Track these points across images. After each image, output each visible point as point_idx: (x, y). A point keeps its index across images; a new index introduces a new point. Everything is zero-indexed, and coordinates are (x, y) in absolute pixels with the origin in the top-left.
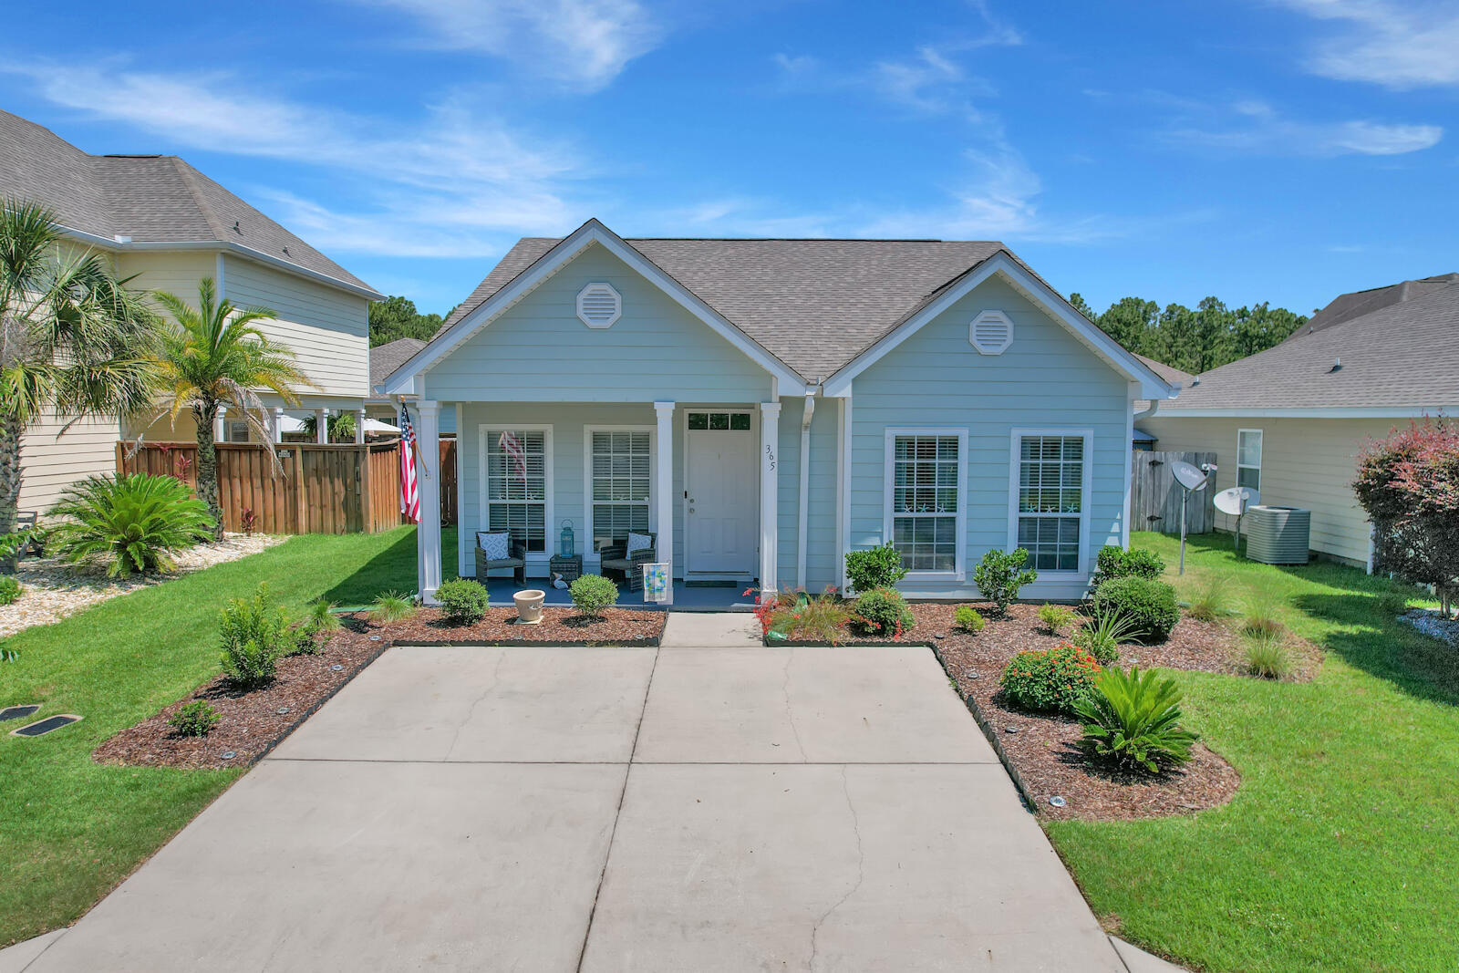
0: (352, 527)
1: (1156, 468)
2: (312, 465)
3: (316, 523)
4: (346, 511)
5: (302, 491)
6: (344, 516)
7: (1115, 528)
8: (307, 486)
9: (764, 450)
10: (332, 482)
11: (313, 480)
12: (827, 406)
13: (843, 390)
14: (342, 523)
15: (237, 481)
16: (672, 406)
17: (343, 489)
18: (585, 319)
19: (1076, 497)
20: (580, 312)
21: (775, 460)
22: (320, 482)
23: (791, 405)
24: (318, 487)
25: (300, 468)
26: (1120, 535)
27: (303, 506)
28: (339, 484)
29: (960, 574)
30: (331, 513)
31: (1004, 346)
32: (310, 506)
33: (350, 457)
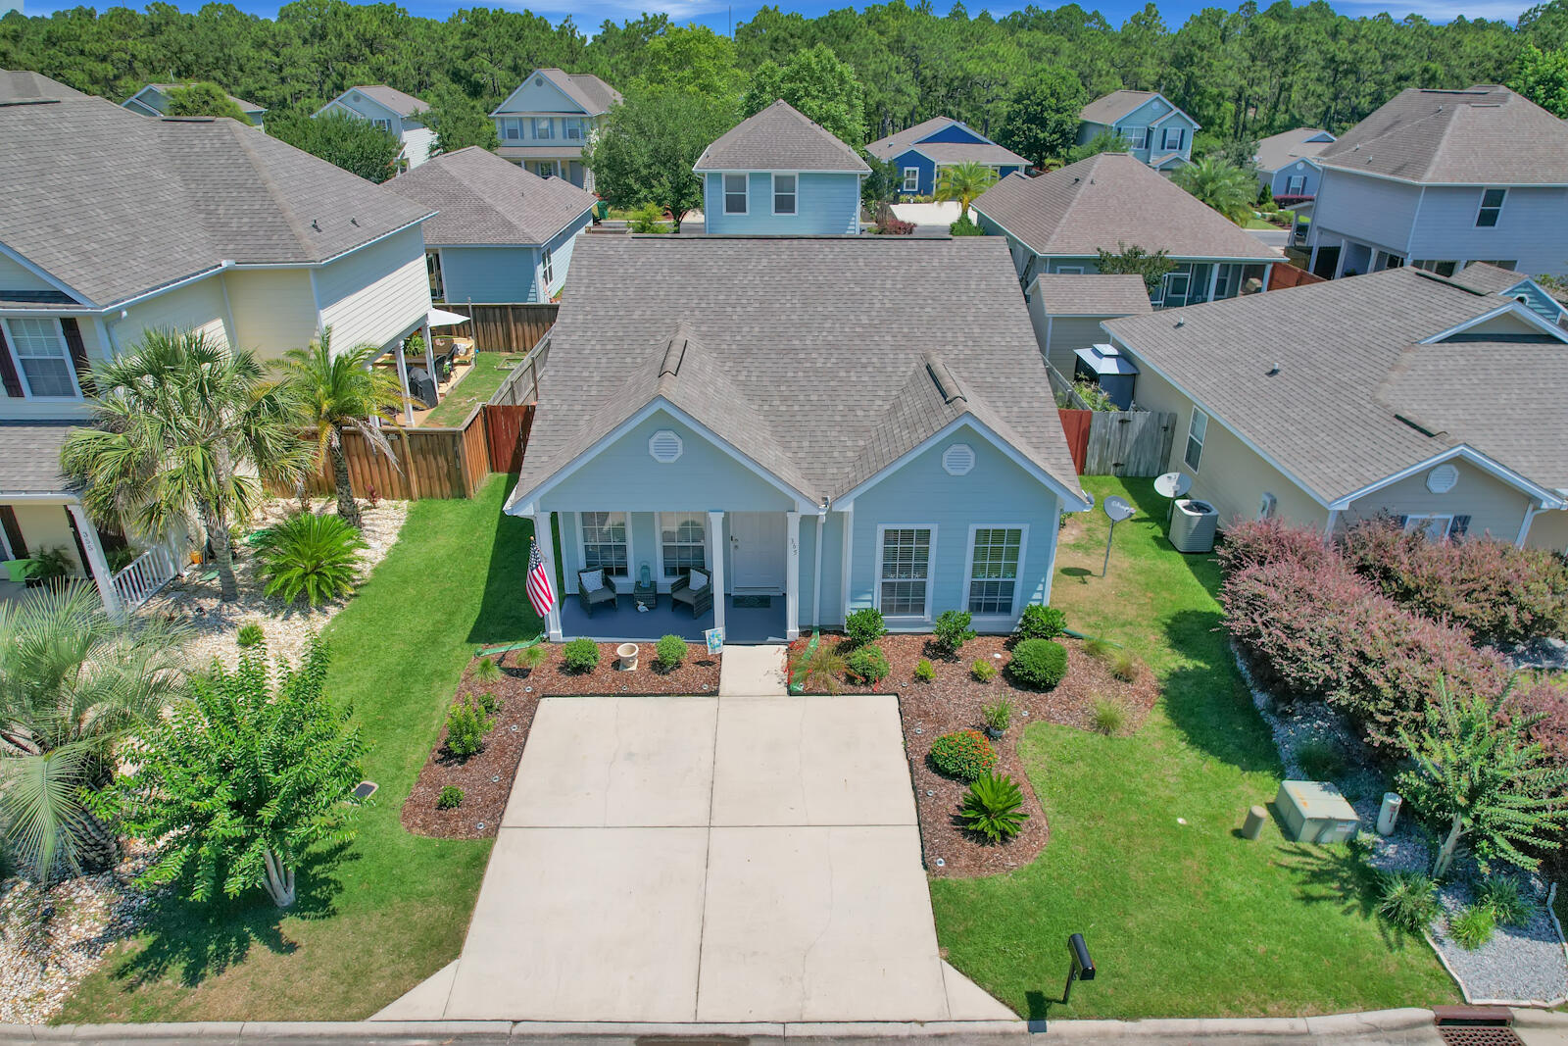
0: (457, 493)
2: (417, 445)
3: (426, 490)
4: (449, 480)
5: (411, 466)
6: (448, 485)
7: (1040, 587)
8: (415, 462)
9: (790, 541)
10: (435, 458)
11: (420, 457)
12: (837, 519)
13: (847, 507)
14: (447, 490)
15: (356, 459)
16: (722, 515)
17: (445, 464)
18: (656, 457)
19: (1013, 569)
20: (652, 452)
21: (797, 548)
22: (425, 459)
23: (808, 522)
24: (424, 463)
25: (408, 449)
26: (1043, 592)
27: (413, 478)
28: (441, 461)
29: (927, 617)
30: (437, 483)
32: (419, 477)
33: (449, 440)
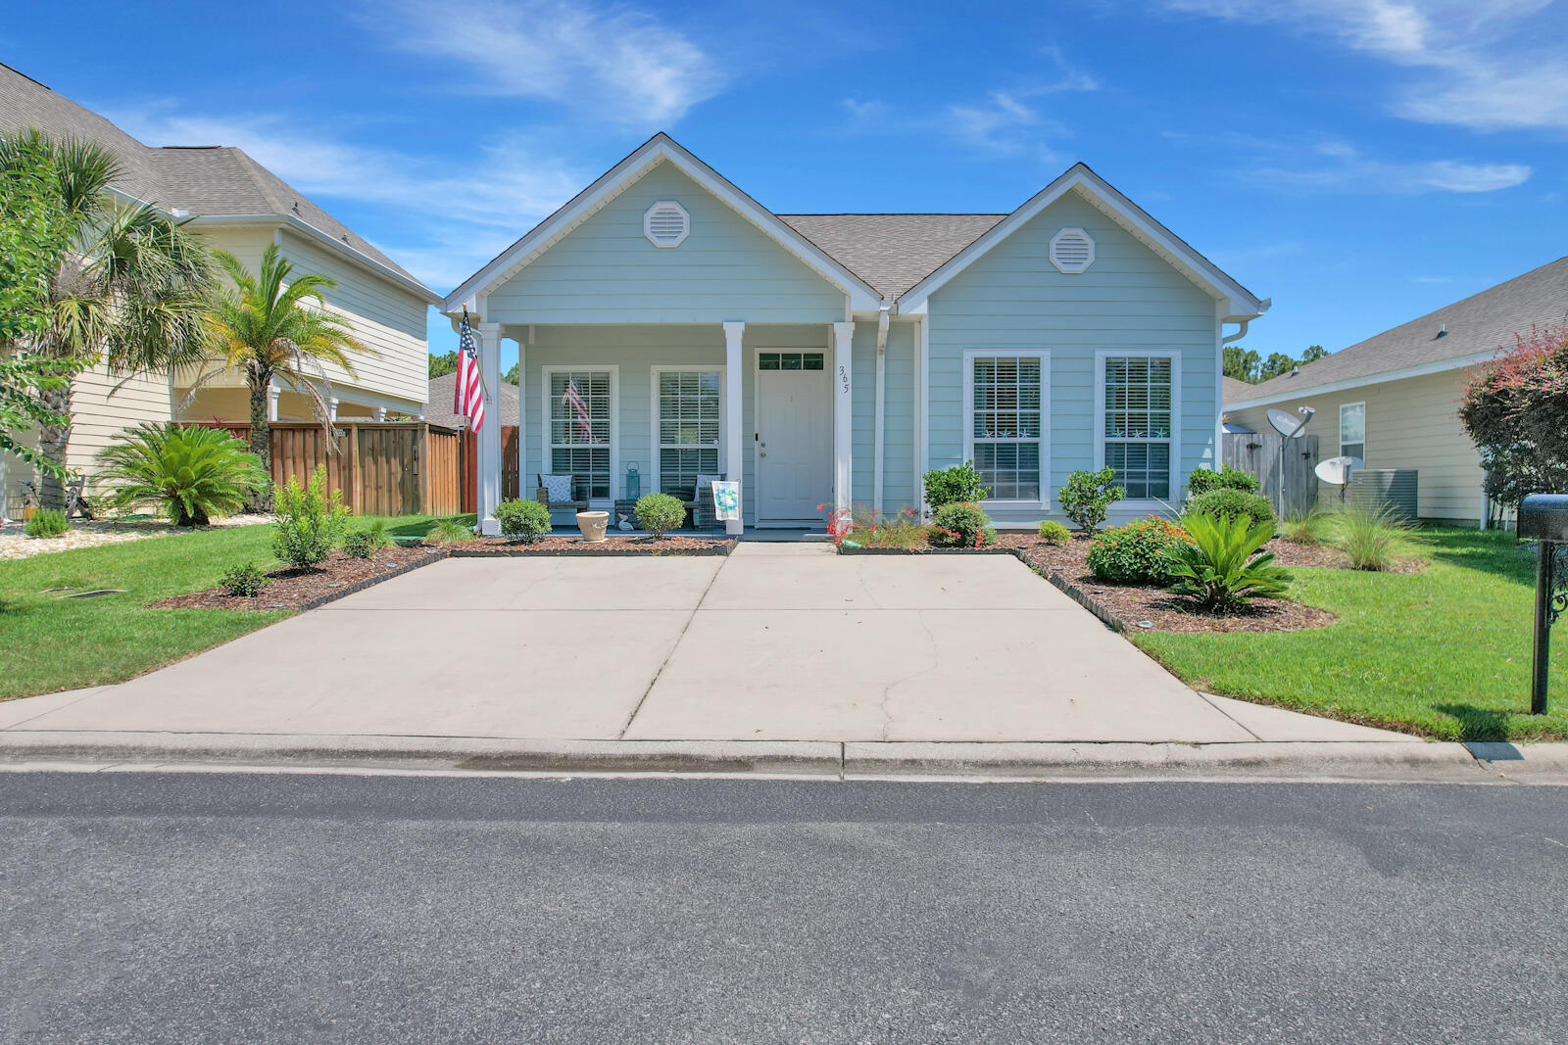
0: (409, 509)
1: (1255, 452)
2: (368, 443)
3: (371, 503)
4: (402, 492)
5: (357, 472)
6: (400, 497)
7: (1207, 453)
8: (363, 466)
9: (838, 371)
10: (388, 462)
11: (369, 460)
12: (902, 329)
13: (918, 308)
14: (398, 505)
15: (290, 462)
16: (741, 326)
17: (399, 469)
18: (653, 238)
19: (1164, 423)
20: (648, 232)
21: (849, 382)
22: (376, 462)
24: (373, 468)
25: (355, 448)
26: (1212, 461)
27: (358, 487)
28: (395, 464)
29: (1045, 502)
30: (386, 495)
31: (1086, 264)
32: (365, 487)
33: (408, 436)
